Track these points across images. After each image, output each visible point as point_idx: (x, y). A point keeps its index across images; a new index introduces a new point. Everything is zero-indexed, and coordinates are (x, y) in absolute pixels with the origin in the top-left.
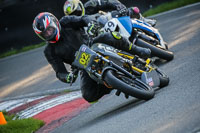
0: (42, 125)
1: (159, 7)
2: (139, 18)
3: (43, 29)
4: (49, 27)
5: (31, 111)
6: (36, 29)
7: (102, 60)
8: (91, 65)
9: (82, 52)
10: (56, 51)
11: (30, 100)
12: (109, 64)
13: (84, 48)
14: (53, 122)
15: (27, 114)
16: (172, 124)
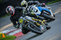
0: (16, 38)
1: (51, 2)
2: (45, 7)
3: (9, 11)
4: (11, 11)
5: (12, 33)
6: (7, 11)
7: (27, 22)
8: (23, 23)
9: (21, 19)
10: (14, 18)
11: (12, 30)
12: (29, 23)
13: (21, 17)
14: (19, 37)
15: (11, 34)
16: (56, 37)
